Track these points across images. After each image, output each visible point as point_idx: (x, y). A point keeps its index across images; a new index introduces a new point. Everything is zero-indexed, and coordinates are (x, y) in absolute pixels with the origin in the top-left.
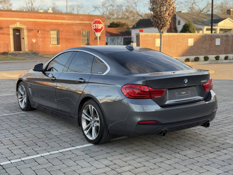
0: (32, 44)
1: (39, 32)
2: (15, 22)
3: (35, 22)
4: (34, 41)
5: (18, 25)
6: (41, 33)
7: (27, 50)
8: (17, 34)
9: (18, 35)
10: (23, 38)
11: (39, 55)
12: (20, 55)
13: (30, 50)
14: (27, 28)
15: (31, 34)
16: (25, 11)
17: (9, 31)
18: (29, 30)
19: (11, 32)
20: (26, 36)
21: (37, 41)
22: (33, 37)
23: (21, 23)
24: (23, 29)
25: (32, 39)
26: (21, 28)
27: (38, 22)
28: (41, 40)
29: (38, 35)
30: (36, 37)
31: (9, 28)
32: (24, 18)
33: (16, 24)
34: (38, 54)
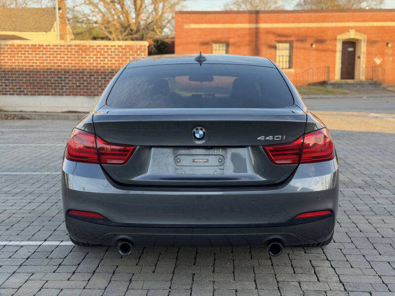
0: (373, 68)
1: (390, 45)
2: (347, 29)
3: (384, 27)
4: (378, 61)
5: (352, 35)
6: (392, 47)
7: (363, 78)
8: (351, 49)
9: (351, 52)
10: (359, 57)
11: (383, 86)
12: (348, 86)
13: (369, 78)
14: (368, 39)
15: (374, 49)
16: (369, 9)
17: (335, 46)
18: (371, 43)
19: (339, 47)
20: (364, 53)
21: (382, 63)
22: (376, 55)
23: (358, 30)
24: (361, 40)
25: (374, 58)
26: (357, 40)
27: (388, 27)
28: (391, 59)
29: (386, 51)
30: (382, 54)
31: (336, 39)
32: (364, 21)
33: (347, 33)
34: (380, 84)
